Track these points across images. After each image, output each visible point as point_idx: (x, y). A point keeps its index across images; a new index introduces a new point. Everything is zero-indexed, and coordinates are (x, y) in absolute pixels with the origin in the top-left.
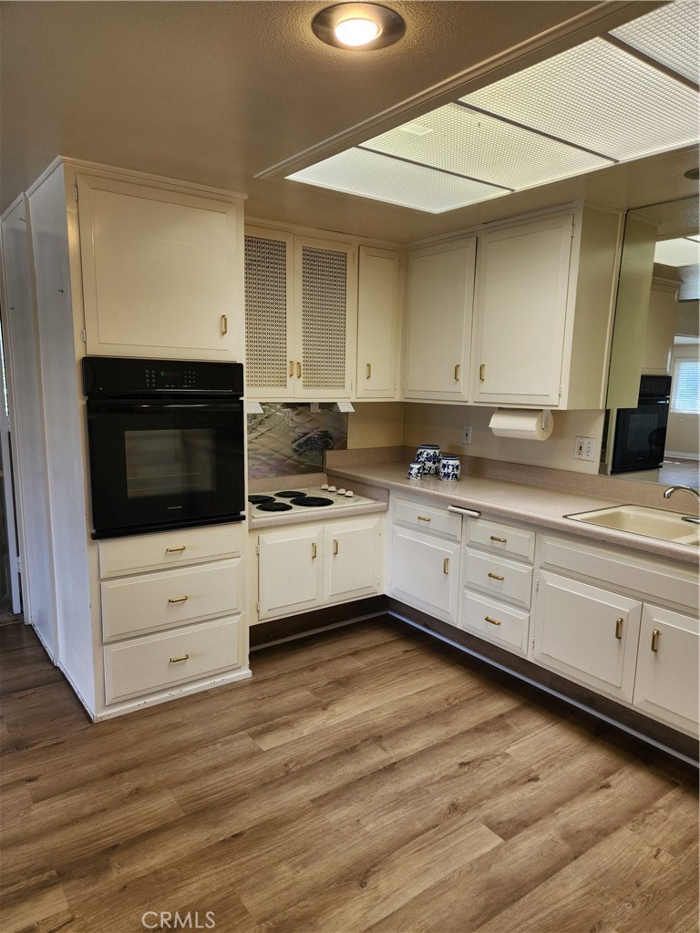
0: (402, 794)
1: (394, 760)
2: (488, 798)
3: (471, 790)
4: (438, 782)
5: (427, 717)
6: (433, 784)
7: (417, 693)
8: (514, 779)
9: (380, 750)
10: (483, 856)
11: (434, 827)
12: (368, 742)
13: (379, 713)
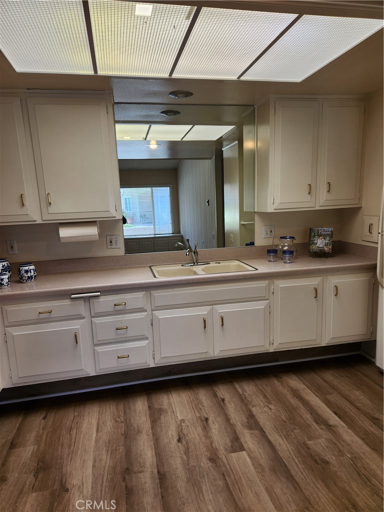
0: (189, 480)
1: (155, 471)
2: (212, 443)
3: (202, 446)
4: (188, 458)
5: (126, 438)
6: (188, 461)
7: (97, 431)
8: (202, 427)
9: (141, 475)
10: (253, 465)
11: (224, 476)
12: (127, 477)
13: (101, 460)
